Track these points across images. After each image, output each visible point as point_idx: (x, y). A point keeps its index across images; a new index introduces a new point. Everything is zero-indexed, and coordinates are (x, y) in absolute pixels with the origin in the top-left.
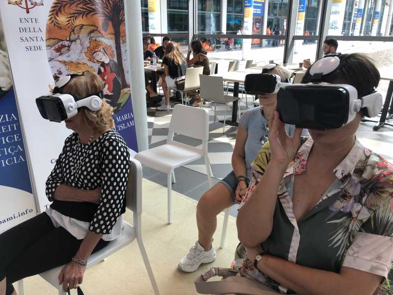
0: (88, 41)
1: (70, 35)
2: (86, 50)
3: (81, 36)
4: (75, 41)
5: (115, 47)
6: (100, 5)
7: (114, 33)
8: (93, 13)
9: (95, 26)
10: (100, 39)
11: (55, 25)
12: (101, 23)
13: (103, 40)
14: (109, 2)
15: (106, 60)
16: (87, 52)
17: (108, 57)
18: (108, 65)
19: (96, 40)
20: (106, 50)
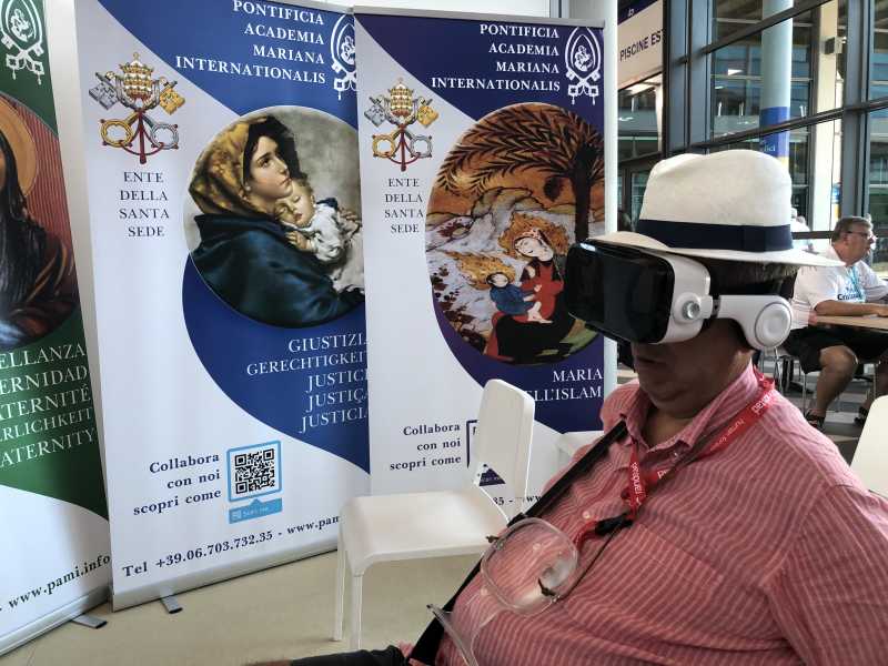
0: (510, 213)
1: (474, 207)
2: (503, 234)
3: (496, 207)
4: (482, 216)
5: (573, 229)
6: (545, 149)
7: (574, 201)
8: (525, 166)
9: (527, 189)
10: (535, 214)
11: (447, 188)
12: (542, 184)
13: (544, 215)
14: (569, 144)
15: (545, 255)
16: (503, 238)
17: (548, 249)
18: (547, 264)
19: (524, 216)
20: (546, 236)
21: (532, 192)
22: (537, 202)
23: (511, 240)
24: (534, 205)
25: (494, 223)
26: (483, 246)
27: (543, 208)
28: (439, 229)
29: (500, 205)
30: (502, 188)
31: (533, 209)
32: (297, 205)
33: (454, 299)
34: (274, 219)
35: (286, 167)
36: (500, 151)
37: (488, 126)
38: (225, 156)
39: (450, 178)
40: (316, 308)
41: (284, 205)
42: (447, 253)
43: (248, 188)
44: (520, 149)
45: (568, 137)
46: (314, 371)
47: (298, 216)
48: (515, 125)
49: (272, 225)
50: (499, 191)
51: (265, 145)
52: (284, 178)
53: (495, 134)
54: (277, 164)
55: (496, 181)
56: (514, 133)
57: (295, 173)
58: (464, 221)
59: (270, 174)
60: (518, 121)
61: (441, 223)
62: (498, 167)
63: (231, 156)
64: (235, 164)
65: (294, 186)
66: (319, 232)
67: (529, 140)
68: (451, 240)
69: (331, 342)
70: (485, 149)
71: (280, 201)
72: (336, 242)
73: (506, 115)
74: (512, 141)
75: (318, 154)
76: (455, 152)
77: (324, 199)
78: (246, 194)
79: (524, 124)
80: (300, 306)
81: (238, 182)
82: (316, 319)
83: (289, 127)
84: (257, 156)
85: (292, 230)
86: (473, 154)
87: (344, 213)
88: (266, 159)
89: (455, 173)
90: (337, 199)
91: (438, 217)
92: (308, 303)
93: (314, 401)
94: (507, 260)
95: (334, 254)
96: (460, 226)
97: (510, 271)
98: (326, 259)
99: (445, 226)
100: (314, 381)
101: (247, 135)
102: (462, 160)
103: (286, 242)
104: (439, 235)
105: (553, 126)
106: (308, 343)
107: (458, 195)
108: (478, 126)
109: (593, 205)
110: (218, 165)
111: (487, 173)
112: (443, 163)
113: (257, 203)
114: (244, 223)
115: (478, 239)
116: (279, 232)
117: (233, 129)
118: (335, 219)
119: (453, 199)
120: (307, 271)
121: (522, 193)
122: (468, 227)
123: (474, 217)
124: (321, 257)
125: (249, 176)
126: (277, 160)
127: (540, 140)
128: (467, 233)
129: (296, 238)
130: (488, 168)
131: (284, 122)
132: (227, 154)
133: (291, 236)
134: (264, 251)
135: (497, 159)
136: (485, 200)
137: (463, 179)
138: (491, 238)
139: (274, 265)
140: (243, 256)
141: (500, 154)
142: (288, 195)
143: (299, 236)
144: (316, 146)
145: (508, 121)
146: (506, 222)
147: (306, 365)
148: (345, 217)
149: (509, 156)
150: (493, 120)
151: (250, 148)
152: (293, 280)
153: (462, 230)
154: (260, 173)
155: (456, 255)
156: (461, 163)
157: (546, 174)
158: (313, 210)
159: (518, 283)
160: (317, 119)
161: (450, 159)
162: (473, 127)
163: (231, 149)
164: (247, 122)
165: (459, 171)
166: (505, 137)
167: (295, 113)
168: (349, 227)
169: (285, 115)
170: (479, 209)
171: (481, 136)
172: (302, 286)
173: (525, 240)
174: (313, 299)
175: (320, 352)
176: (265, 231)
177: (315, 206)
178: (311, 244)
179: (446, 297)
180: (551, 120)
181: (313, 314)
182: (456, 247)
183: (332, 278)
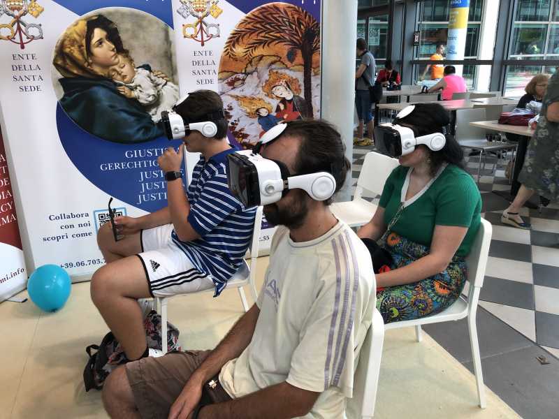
0: (268, 73)
1: (247, 67)
2: (264, 84)
3: (259, 68)
4: (251, 73)
5: (303, 80)
6: (287, 32)
7: (303, 63)
8: (277, 41)
9: (278, 56)
10: (283, 71)
11: (230, 56)
12: (286, 53)
13: (287, 72)
14: (300, 28)
15: (289, 96)
16: (265, 87)
17: (290, 92)
18: (290, 101)
19: (277, 72)
20: (289, 84)
21: (281, 58)
22: (284, 64)
23: (270, 87)
24: (282, 66)
25: (259, 77)
26: (253, 91)
27: (287, 68)
28: (226, 81)
29: (262, 66)
30: (264, 56)
31: (281, 68)
32: (122, 70)
33: (237, 124)
34: (109, 79)
35: (114, 47)
36: (261, 32)
37: (253, 17)
38: (73, 42)
39: (232, 50)
40: (141, 132)
41: (114, 70)
42: (232, 96)
43: (90, 61)
44: (273, 31)
45: (300, 24)
46: (143, 169)
47: (124, 77)
48: (270, 16)
49: (108, 83)
50: (261, 57)
51: (98, 33)
52: (113, 53)
53: (258, 22)
54: (108, 45)
55: (259, 51)
56: (269, 21)
57: (120, 49)
58: (241, 76)
59: (104, 51)
60: (271, 14)
61: (227, 78)
62: (260, 43)
63: (77, 41)
64: (80, 46)
65: (120, 58)
66: (140, 86)
67: (279, 26)
68: (234, 88)
69: (154, 152)
70: (252, 31)
71: (111, 68)
72: (152, 92)
73: (264, 10)
74: (268, 26)
75: (135, 36)
76: (233, 34)
77: (141, 65)
78: (89, 64)
79: (275, 16)
80: (131, 131)
81: (84, 57)
82: (142, 138)
83: (113, 21)
84: (94, 40)
85: (121, 85)
86: (245, 35)
87: (156, 73)
88: (100, 42)
89: (234, 47)
90: (151, 65)
91: (225, 74)
92: (136, 128)
93: (145, 187)
94: (267, 100)
95: (151, 99)
96: (239, 79)
97: (269, 107)
98: (146, 102)
99: (229, 79)
100: (143, 175)
101: (86, 28)
102: (238, 38)
103: (118, 93)
104: (226, 86)
105: (291, 17)
106: (137, 153)
107: (237, 61)
108: (248, 17)
109: (313, 66)
110: (69, 48)
111: (254, 46)
112: (226, 40)
113: (97, 69)
114: (91, 82)
115: (251, 87)
116: (113, 87)
117: (76, 24)
118: (149, 77)
119: (234, 63)
120: (134, 110)
121: (275, 58)
122: (244, 80)
123: (247, 74)
124: (141, 101)
125: (90, 53)
126: (107, 42)
127: (284, 26)
128: (243, 84)
129: (124, 91)
130: (254, 43)
131: (109, 18)
132: (75, 40)
133: (121, 89)
134: (104, 98)
135: (259, 38)
136: (253, 63)
137: (239, 50)
138: (257, 86)
139: (111, 107)
140: (92, 101)
141: (261, 35)
142: (116, 64)
143: (126, 89)
144: (133, 32)
145: (265, 14)
146: (266, 76)
147: (138, 166)
148: (156, 76)
149: (267, 35)
150: (256, 14)
151: (89, 36)
152: (124, 115)
153: (240, 82)
154: (97, 51)
155: (237, 98)
156: (237, 40)
157: (287, 47)
158: (134, 73)
159: (274, 114)
160: (132, 15)
161: (231, 38)
162: (244, 18)
163: (77, 38)
164: (85, 20)
165: (236, 45)
166: (263, 24)
167: (117, 12)
168: (160, 82)
169: (110, 13)
170: (250, 69)
171: (249, 23)
172: (132, 119)
173: (278, 87)
174: (139, 126)
175: (146, 158)
176: (104, 86)
177: (135, 69)
178: (135, 94)
179: (232, 123)
180: (289, 14)
181: (140, 135)
182: (236, 92)
183: (151, 113)
